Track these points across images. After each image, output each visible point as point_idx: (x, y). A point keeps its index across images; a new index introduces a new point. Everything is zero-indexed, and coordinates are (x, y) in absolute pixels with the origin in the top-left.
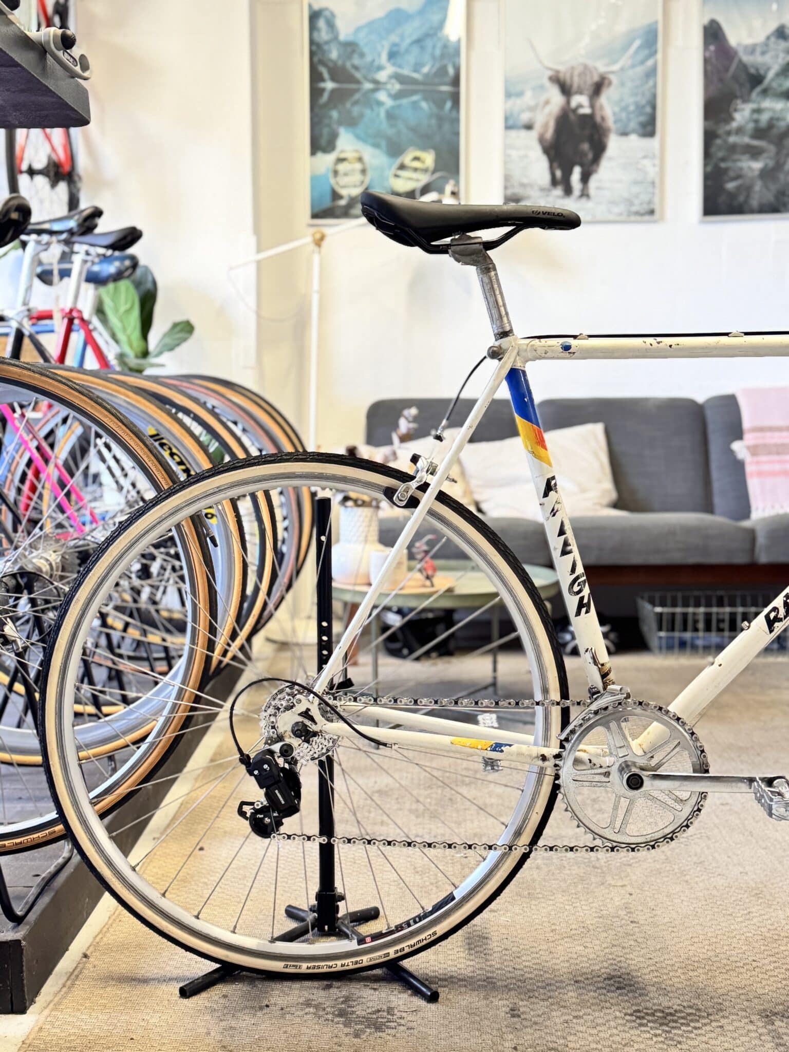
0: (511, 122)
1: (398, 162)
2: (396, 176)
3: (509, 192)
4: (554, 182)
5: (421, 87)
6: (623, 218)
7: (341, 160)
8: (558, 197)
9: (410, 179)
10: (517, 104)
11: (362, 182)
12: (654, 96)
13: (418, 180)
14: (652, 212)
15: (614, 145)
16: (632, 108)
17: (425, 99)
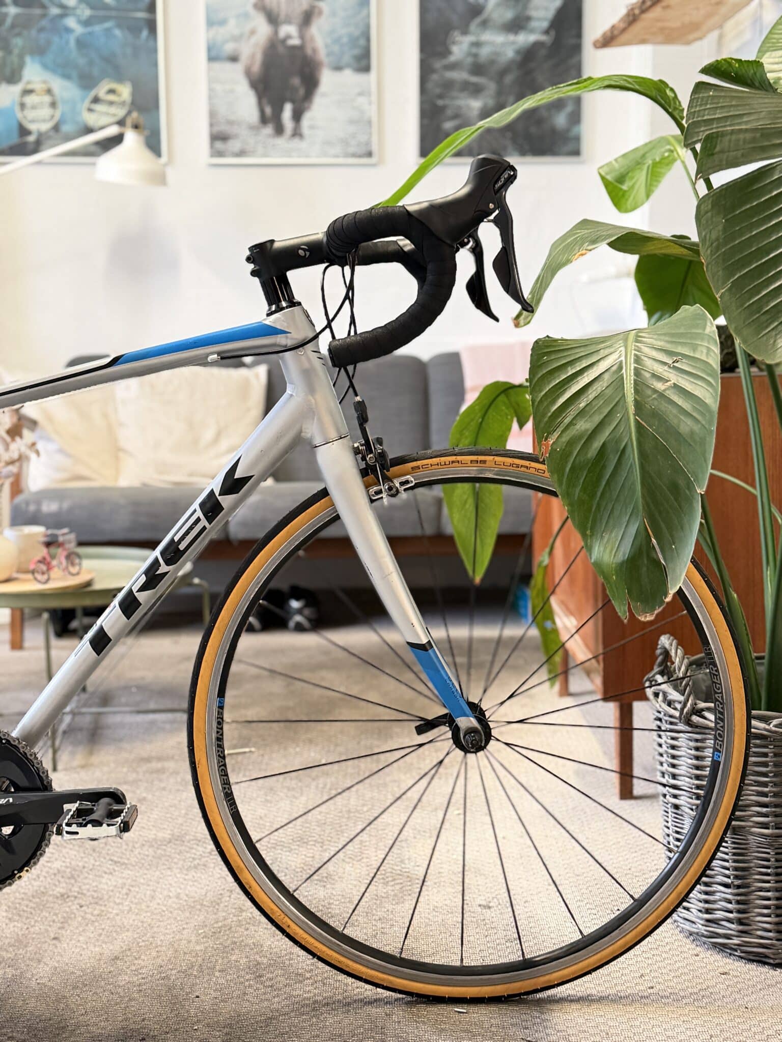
0: (213, 54)
1: (93, 94)
2: (90, 110)
3: (216, 129)
4: (264, 120)
5: (114, 13)
6: (341, 160)
7: (27, 92)
8: (269, 136)
9: (107, 114)
10: (221, 33)
11: (53, 117)
12: (368, 27)
13: (114, 115)
14: (370, 154)
15: (328, 79)
16: (345, 40)
17: (119, 26)
